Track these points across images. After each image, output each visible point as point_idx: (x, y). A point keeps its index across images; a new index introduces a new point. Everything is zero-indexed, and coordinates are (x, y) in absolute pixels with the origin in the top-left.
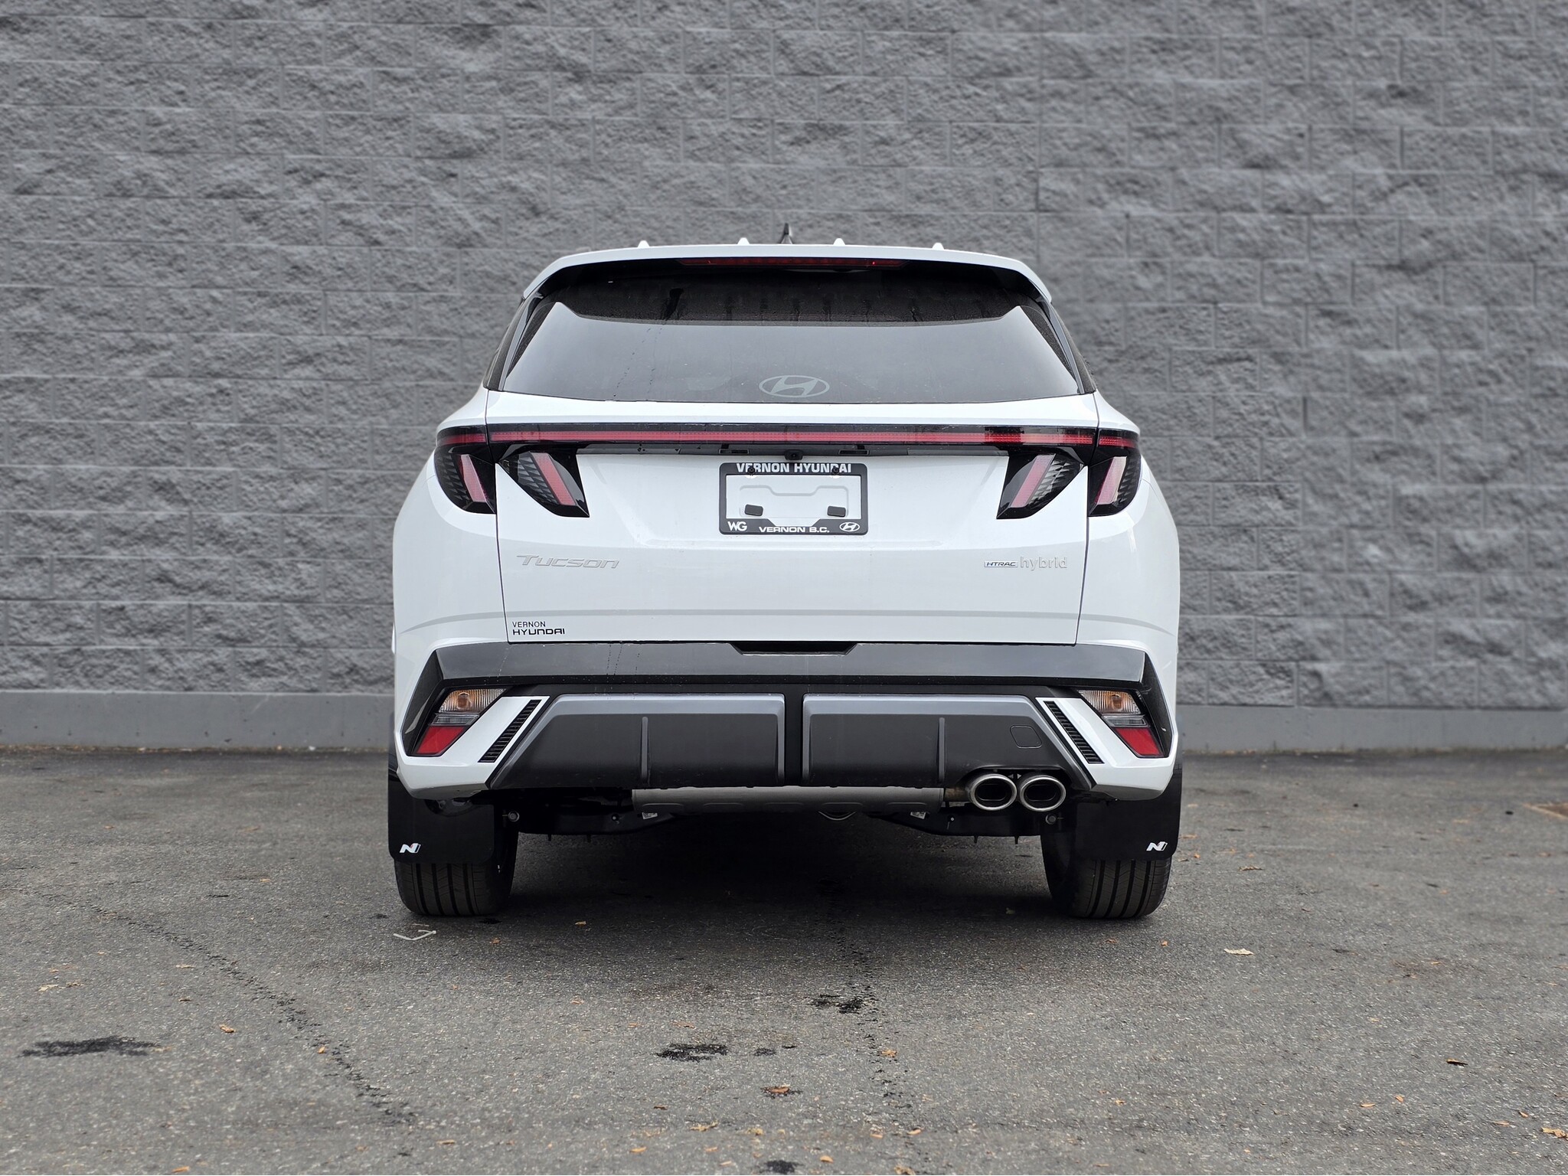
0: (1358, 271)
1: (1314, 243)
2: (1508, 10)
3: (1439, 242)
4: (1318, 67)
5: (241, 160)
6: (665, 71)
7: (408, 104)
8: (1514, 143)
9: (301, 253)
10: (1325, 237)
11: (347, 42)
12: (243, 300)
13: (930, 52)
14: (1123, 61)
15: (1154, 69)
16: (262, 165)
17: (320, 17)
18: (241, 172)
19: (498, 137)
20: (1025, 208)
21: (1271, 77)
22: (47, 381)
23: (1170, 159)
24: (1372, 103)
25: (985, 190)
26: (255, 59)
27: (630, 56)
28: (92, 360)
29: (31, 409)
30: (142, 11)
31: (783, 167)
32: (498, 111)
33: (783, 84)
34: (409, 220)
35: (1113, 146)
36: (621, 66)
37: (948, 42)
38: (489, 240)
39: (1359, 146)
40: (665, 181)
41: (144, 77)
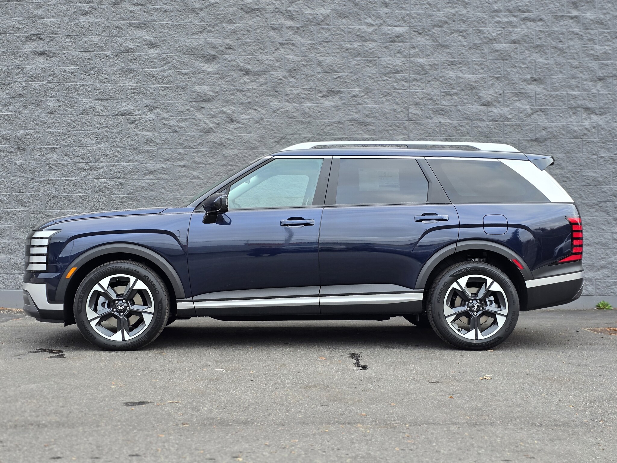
0: (520, 142)
1: (505, 132)
2: (572, 51)
3: (549, 132)
4: (506, 70)
5: (128, 102)
6: (278, 71)
7: (187, 83)
8: (575, 98)
9: (149, 135)
10: (509, 130)
11: (165, 61)
12: (129, 152)
13: (371, 65)
14: (438, 68)
15: (449, 71)
16: (135, 104)
17: (156, 52)
18: (128, 106)
19: (219, 94)
20: (404, 119)
21: (490, 74)
22: (58, 180)
23: (455, 102)
24: (525, 83)
25: (390, 113)
26: (133, 67)
27: (266, 66)
28: (75, 173)
29: (53, 190)
30: (93, 50)
31: (319, 105)
32: (219, 85)
33: (319, 76)
34: (187, 123)
35: (435, 98)
36: (262, 70)
37: (377, 61)
38: (216, 130)
39: (521, 98)
40: (278, 110)
41: (93, 73)
